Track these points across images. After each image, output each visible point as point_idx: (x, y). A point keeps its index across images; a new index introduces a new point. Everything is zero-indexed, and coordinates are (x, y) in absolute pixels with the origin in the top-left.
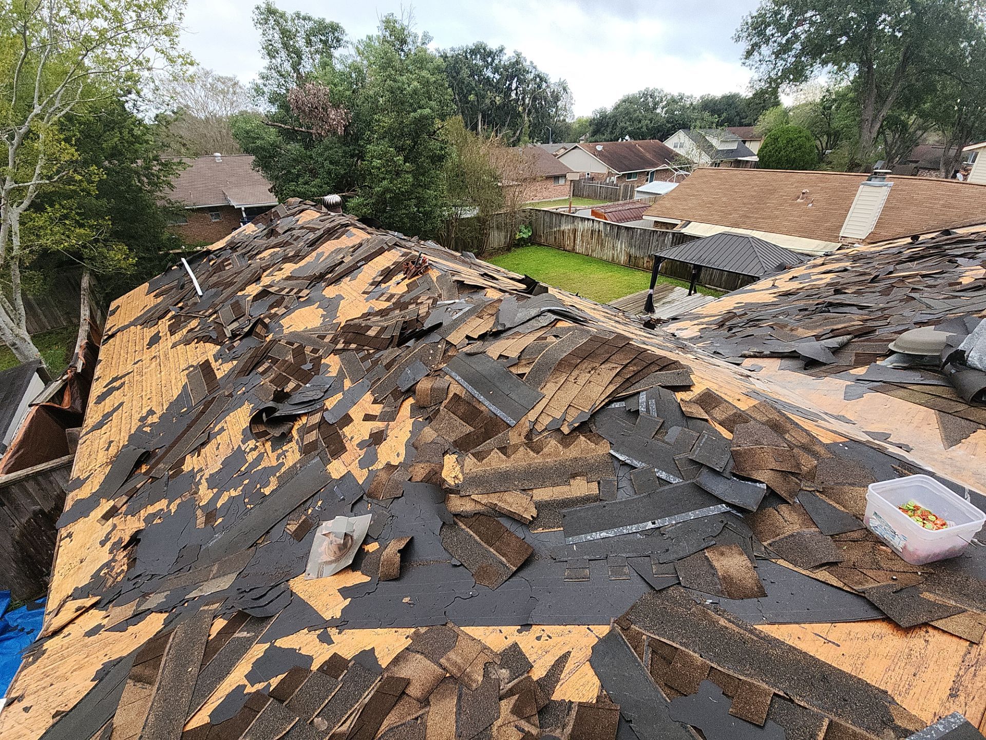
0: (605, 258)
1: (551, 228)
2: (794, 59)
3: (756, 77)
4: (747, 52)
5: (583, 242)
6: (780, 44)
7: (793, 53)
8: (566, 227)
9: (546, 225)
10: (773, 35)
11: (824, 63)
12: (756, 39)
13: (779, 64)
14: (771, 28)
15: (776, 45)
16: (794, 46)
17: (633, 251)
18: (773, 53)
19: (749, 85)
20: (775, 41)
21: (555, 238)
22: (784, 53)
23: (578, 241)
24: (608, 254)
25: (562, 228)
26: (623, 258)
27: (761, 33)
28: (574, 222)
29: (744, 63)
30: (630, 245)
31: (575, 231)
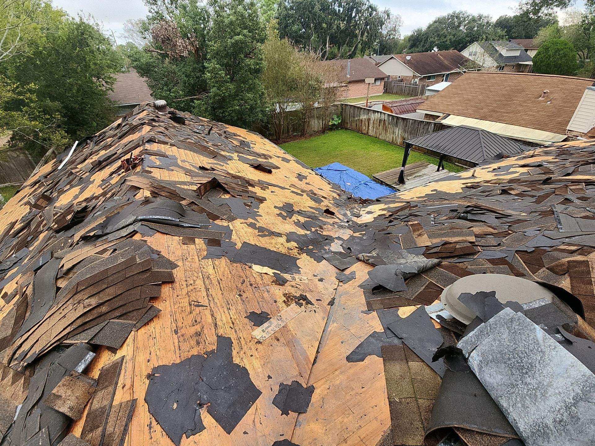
0: (387, 140)
1: (354, 117)
5: (374, 128)
8: (363, 117)
9: (351, 115)
17: (406, 136)
21: (357, 124)
23: (370, 128)
24: (389, 137)
25: (361, 118)
26: (399, 141)
28: (368, 114)
30: (405, 131)
31: (369, 120)
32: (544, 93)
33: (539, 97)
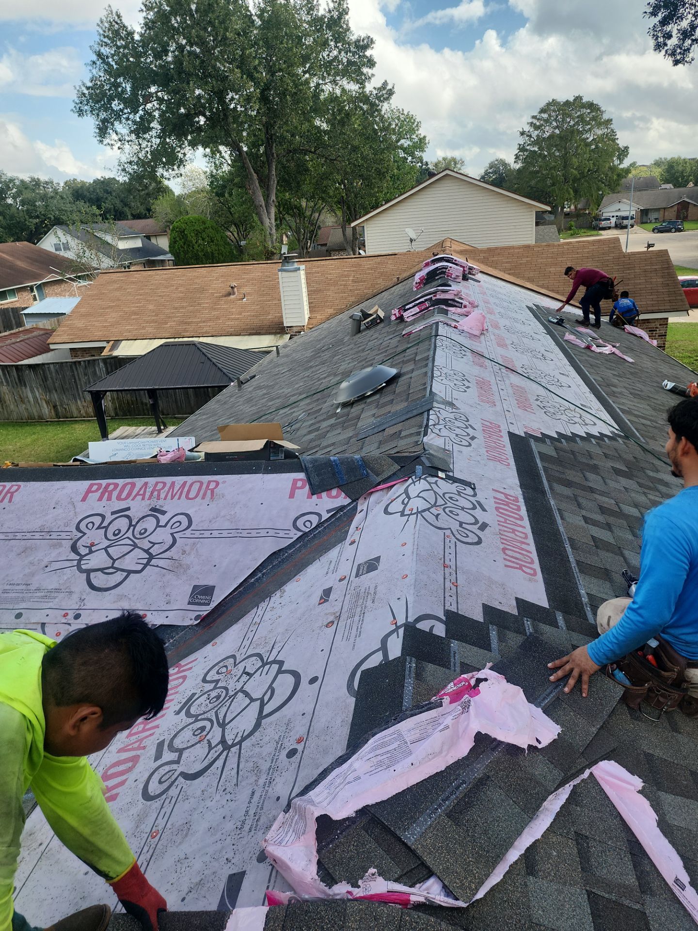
2: (158, 141)
3: (124, 159)
4: (100, 129)
6: (135, 122)
7: (153, 133)
10: (121, 110)
11: (193, 144)
12: (103, 115)
13: (144, 145)
14: (116, 102)
15: (130, 122)
16: (152, 125)
17: (55, 398)
18: (131, 132)
19: (120, 168)
20: (128, 119)
22: (145, 133)
27: (107, 108)
29: (101, 142)
32: (232, 287)
33: (229, 294)
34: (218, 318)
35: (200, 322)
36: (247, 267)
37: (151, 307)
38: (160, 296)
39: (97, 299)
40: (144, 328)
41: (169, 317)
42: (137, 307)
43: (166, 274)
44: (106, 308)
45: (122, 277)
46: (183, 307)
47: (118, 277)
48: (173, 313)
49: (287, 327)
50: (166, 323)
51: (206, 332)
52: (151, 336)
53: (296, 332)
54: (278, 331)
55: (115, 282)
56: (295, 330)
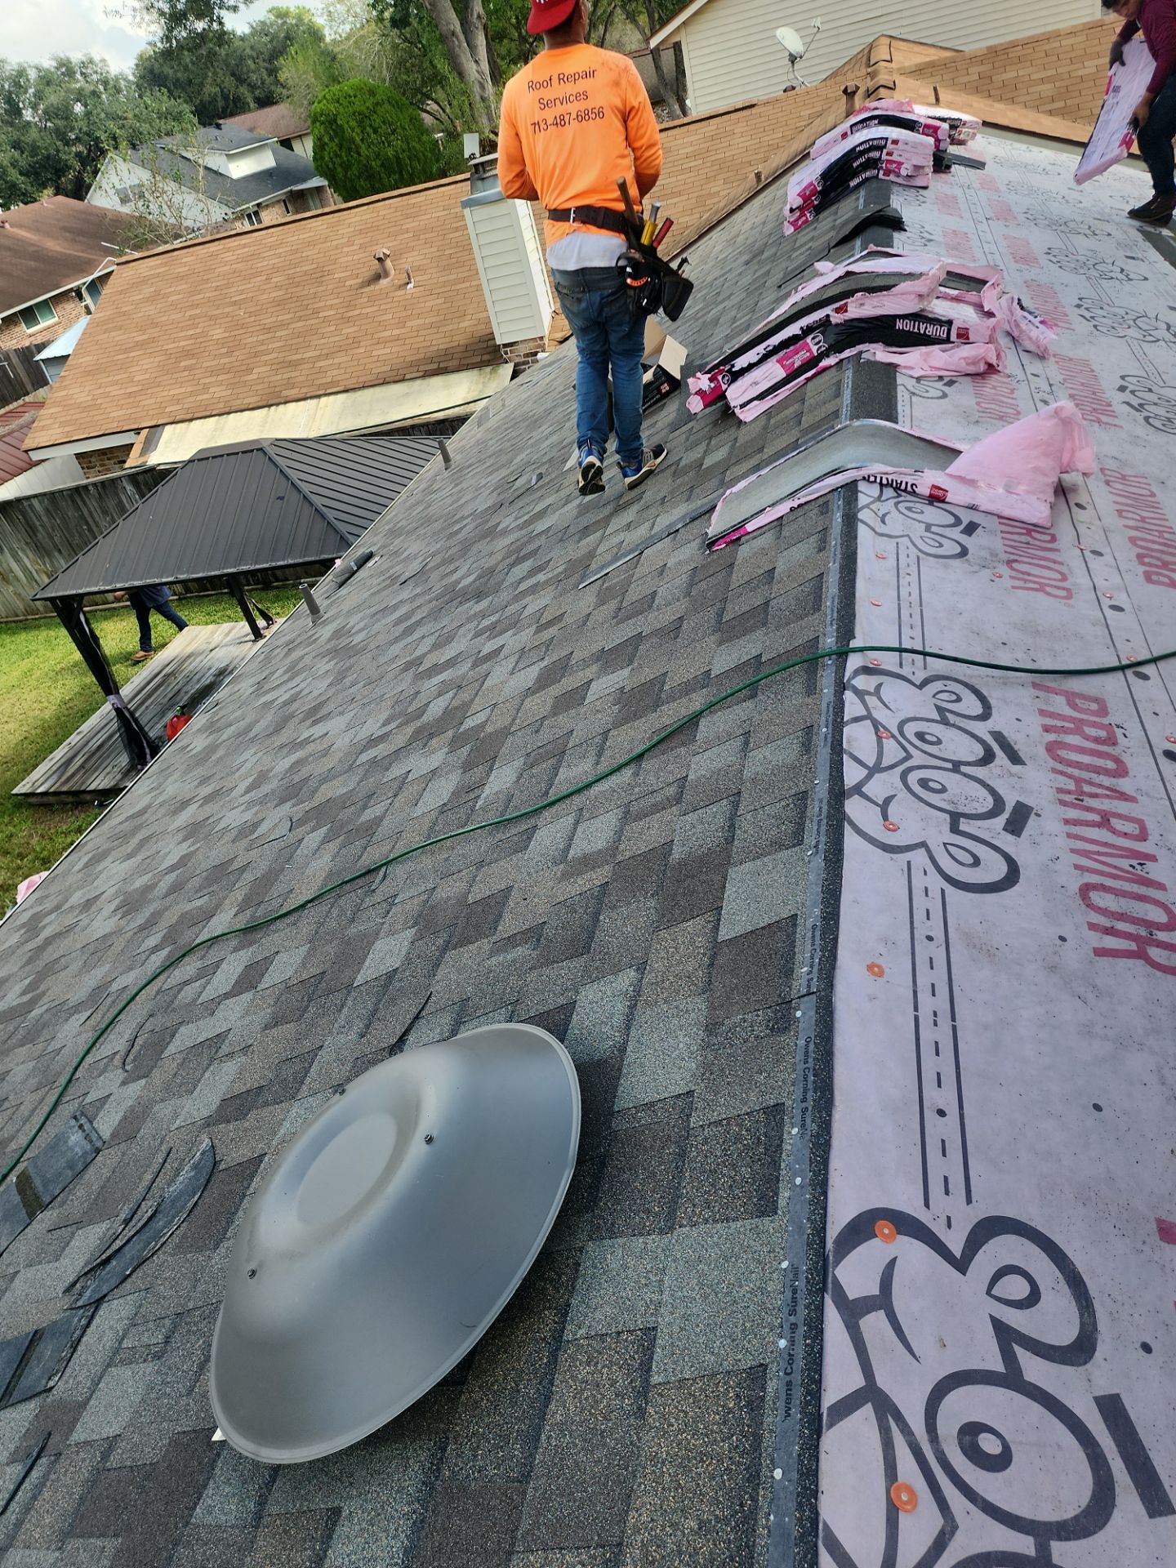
32: (379, 259)
33: (377, 277)
34: (356, 342)
35: (319, 358)
36: (413, 199)
37: (217, 333)
38: (235, 303)
39: (115, 329)
40: (206, 389)
41: (256, 355)
42: (191, 337)
43: (244, 246)
44: (132, 349)
45: (158, 266)
46: (283, 325)
47: (152, 268)
48: (262, 343)
49: (505, 346)
50: (250, 371)
51: (332, 383)
52: (220, 407)
53: (527, 355)
54: (486, 357)
55: (145, 281)
56: (523, 349)
